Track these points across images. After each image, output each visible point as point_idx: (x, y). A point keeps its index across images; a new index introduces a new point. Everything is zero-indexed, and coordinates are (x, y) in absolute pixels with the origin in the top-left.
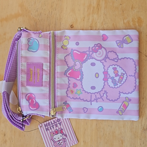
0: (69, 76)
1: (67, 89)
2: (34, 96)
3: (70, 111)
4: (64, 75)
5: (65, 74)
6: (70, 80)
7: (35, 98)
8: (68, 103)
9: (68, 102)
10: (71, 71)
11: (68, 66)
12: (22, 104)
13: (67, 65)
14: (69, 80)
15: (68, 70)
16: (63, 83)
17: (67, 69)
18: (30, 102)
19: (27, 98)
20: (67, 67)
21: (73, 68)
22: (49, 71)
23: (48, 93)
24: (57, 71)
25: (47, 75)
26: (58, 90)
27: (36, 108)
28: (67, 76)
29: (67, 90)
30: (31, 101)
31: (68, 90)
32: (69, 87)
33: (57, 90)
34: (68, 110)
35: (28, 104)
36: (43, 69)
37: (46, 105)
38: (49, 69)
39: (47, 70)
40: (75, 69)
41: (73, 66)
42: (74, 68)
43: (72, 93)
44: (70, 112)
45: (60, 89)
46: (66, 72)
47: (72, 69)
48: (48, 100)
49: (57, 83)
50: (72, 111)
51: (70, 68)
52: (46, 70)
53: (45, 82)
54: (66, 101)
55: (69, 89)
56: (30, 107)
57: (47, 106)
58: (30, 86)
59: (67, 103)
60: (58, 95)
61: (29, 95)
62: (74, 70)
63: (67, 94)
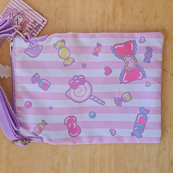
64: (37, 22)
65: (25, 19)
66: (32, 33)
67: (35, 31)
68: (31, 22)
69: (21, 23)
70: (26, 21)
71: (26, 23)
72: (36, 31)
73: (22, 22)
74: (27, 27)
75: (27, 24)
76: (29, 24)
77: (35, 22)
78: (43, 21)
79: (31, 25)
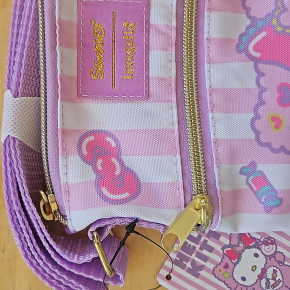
0: (258, 55)
1: (256, 110)
2: (114, 145)
3: (270, 203)
4: (239, 51)
5: (242, 47)
6: (263, 75)
7: (117, 153)
8: (261, 172)
9: (260, 167)
10: (264, 34)
11: (249, 16)
12: (63, 179)
13: (248, 10)
14: (260, 74)
15: (252, 30)
16: (234, 85)
17: (248, 28)
18: (100, 168)
19: (85, 152)
20: (248, 22)
21: (274, 22)
22: (174, 32)
23: (176, 127)
24: (206, 36)
25: (166, 50)
26: (217, 115)
27: (127, 195)
28: (251, 58)
29: (252, 115)
30: (102, 165)
31: (257, 117)
32: (262, 103)
33: (210, 115)
34: (260, 201)
35: (93, 177)
36: (148, 22)
37: (169, 179)
38: (174, 23)
39: (168, 27)
40: (281, 26)
41: (270, 15)
42: (278, 21)
43: (277, 127)
44: (268, 210)
45: (226, 111)
46: (245, 39)
47: (269, 27)
48: (178, 157)
49: (207, 87)
50: (278, 202)
51: (260, 24)
52: (164, 30)
53: (161, 79)
54: (253, 164)
55: (261, 110)
56: (104, 190)
57: (172, 184)
58: (96, 98)
59: (254, 172)
60: (219, 136)
61: (92, 138)
62: (279, 29)
63: (258, 133)
64: (189, 271)
65: (227, 275)
66: (200, 237)
67: (192, 244)
68: (208, 270)
69: (238, 262)
70: (223, 270)
71: (223, 264)
72: (190, 242)
73: (235, 264)
74: (217, 253)
75: (219, 259)
76: (213, 261)
77: (195, 270)
78: (168, 278)
79: (205, 259)
